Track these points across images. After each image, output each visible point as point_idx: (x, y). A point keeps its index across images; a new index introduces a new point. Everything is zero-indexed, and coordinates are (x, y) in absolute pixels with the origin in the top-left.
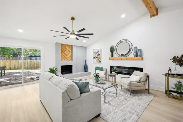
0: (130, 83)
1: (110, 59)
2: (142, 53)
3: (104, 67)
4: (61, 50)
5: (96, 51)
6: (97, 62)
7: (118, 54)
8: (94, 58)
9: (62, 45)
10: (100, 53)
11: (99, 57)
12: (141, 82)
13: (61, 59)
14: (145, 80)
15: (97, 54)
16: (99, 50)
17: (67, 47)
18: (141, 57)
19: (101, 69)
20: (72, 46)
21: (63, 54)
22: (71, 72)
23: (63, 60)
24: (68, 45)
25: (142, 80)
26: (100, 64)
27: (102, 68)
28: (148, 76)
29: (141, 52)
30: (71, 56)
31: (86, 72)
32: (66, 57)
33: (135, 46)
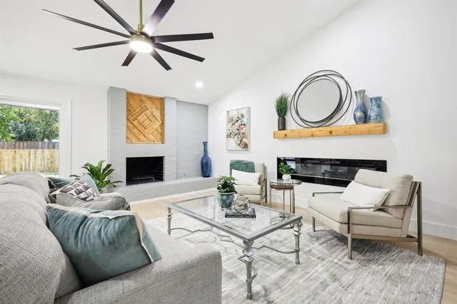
0: (349, 213)
1: (275, 136)
2: (385, 111)
3: (257, 162)
4: (128, 110)
5: (234, 115)
6: (239, 148)
7: (302, 119)
8: (229, 136)
9: (130, 95)
10: (245, 121)
11: (243, 134)
12: (390, 210)
13: (127, 138)
14: (405, 202)
15: (236, 124)
16: (244, 112)
17: (148, 104)
18: (382, 125)
19: (248, 167)
20: (162, 100)
21: (135, 122)
22: (159, 177)
23: (134, 140)
24: (150, 98)
25: (392, 202)
26: (246, 152)
27: (252, 163)
28: (416, 189)
29: (379, 106)
30: (159, 129)
31: (204, 177)
32: (146, 132)
33: (357, 89)
